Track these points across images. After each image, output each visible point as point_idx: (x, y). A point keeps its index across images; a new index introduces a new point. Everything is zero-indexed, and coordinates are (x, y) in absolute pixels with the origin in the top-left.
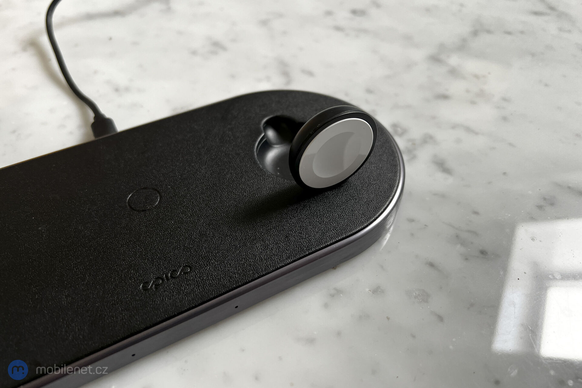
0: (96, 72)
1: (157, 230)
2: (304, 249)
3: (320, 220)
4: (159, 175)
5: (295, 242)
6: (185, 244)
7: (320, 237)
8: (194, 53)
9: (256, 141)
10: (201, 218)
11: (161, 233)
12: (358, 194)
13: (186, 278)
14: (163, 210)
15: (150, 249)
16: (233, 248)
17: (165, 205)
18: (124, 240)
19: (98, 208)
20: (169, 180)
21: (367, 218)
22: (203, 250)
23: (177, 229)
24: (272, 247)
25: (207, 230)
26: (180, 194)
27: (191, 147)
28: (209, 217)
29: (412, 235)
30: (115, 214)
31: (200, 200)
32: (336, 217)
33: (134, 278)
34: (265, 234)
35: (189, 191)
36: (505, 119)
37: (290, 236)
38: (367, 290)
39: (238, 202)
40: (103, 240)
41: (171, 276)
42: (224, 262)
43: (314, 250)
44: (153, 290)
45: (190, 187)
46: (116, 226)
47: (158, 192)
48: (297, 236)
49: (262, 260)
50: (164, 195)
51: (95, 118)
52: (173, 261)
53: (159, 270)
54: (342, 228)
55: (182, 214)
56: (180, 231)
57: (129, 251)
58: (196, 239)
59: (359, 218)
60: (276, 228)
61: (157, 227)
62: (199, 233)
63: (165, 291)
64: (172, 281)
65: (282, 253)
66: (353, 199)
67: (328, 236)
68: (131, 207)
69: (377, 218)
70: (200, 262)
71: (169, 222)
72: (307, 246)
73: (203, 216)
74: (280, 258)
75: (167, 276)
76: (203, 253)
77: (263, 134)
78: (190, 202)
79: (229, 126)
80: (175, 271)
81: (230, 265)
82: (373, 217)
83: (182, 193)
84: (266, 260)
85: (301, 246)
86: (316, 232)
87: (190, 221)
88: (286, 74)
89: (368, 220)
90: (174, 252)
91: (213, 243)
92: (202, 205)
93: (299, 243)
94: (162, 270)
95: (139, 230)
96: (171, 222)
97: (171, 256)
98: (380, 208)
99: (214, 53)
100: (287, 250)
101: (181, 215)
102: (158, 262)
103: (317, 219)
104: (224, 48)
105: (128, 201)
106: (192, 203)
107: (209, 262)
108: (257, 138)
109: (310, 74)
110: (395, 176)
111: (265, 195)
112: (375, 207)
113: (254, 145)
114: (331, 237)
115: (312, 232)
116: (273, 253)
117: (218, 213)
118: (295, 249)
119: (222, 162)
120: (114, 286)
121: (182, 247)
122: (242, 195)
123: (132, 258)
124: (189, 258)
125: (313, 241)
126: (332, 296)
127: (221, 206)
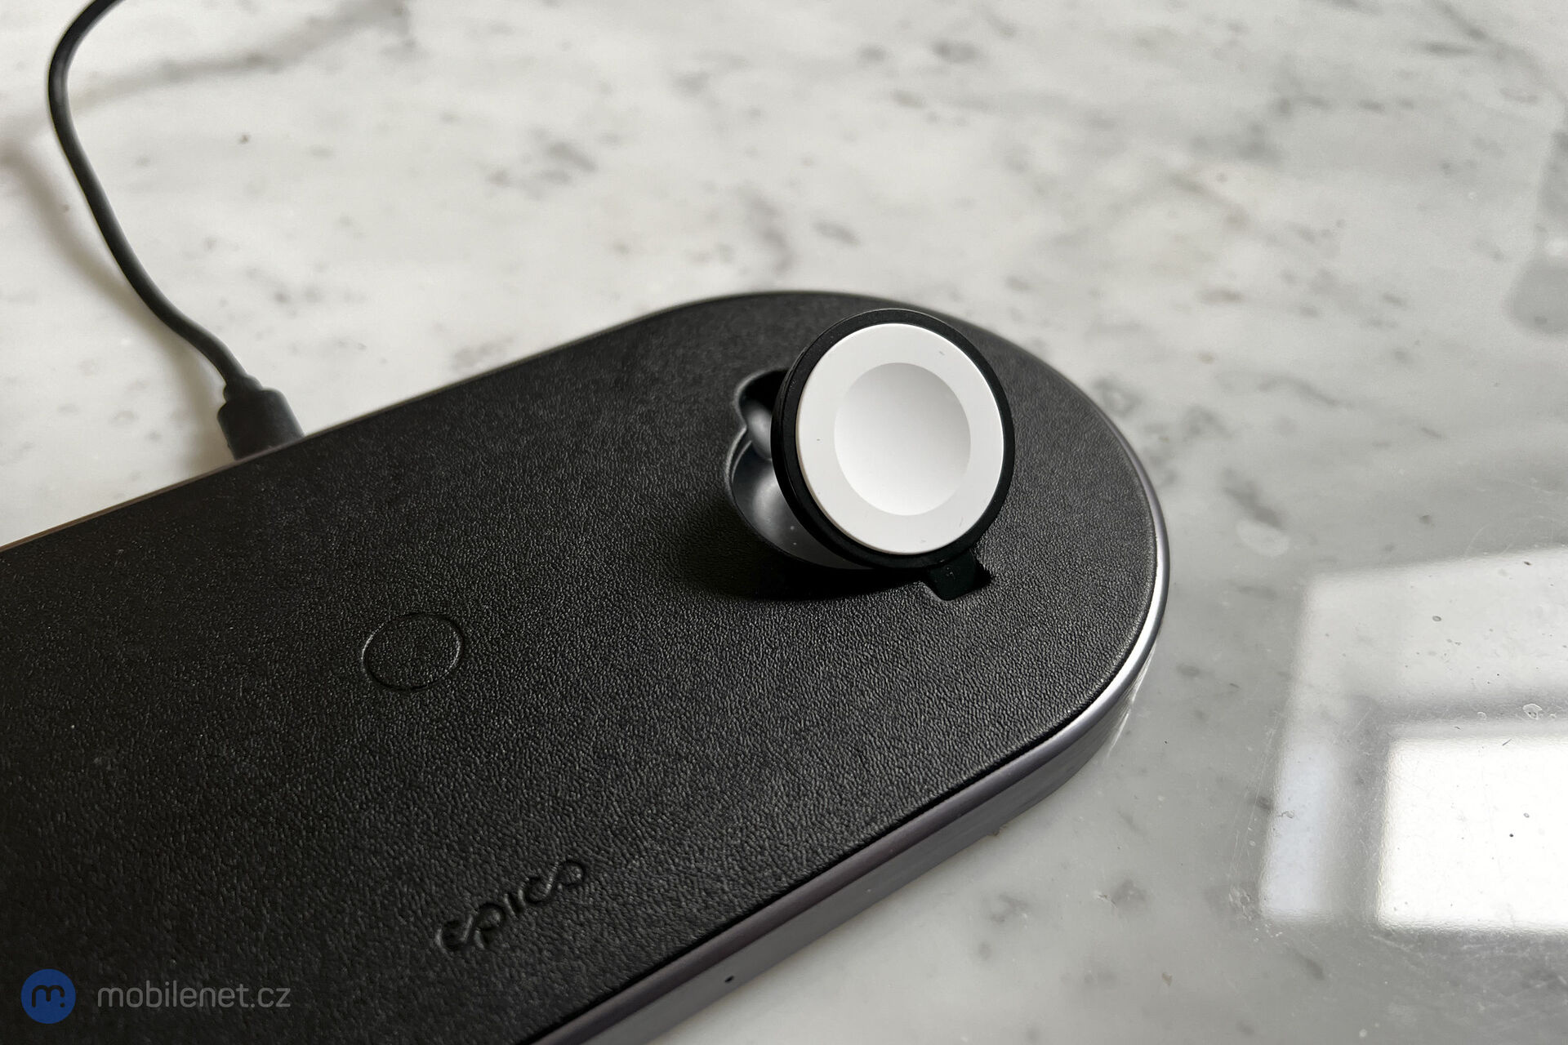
0: (210, 244)
1: (465, 750)
2: (914, 788)
3: (949, 695)
4: (449, 571)
5: (885, 768)
6: (557, 791)
7: (956, 747)
8: (500, 178)
9: (725, 452)
10: (596, 702)
11: (479, 757)
12: (1046, 607)
13: (573, 903)
14: (475, 684)
15: (453, 812)
16: (702, 797)
17: (479, 666)
18: (368, 784)
19: (274, 685)
20: (483, 586)
21: (1085, 680)
22: (614, 807)
23: (527, 744)
24: (819, 788)
25: (617, 741)
26: (522, 627)
27: (535, 479)
28: (617, 697)
29: (1200, 715)
30: (330, 704)
31: (584, 643)
32: (994, 682)
33: (414, 912)
34: (791, 747)
35: (548, 619)
36: (1401, 356)
37: (866, 749)
38: (1097, 894)
39: (697, 646)
40: (302, 791)
41: (527, 898)
42: (680, 844)
43: (946, 790)
44: (478, 948)
45: (549, 604)
46: (338, 742)
47: (454, 624)
48: (889, 748)
49: (794, 829)
50: (474, 632)
51: (228, 391)
52: (528, 849)
53: (486, 879)
54: (1016, 717)
55: (534, 692)
56: (537, 750)
57: (387, 820)
58: (587, 771)
59: (1062, 683)
60: (823, 725)
61: (464, 741)
62: (594, 753)
63: (513, 948)
64: (531, 915)
65: (852, 805)
66: (1036, 625)
67: (979, 745)
68: (373, 676)
69: (1111, 679)
70: (610, 847)
71: (499, 721)
72: (921, 781)
73: (599, 697)
74: (849, 821)
75: (513, 900)
76: (615, 817)
77: (743, 430)
78: (555, 653)
79: (641, 409)
80: (537, 880)
81: (701, 851)
82: (1101, 677)
83: (526, 625)
84: (805, 829)
85: (904, 780)
86: (943, 734)
87: (564, 716)
88: (774, 238)
89: (1088, 689)
90: (526, 818)
91: (642, 783)
92: (593, 663)
93: (897, 770)
94: (498, 880)
95: (410, 751)
96: (506, 722)
97: (517, 831)
98: (1114, 649)
99: (561, 178)
100: (864, 794)
101: (532, 696)
102: (480, 855)
103: (939, 691)
104: (586, 165)
105: (365, 660)
106: (562, 656)
107: (638, 846)
108: (729, 444)
109: (844, 236)
110: (1144, 547)
111: (776, 620)
112: (1102, 645)
113: (722, 464)
114: (988, 746)
115: (930, 732)
116: (823, 806)
117: (645, 686)
118: (887, 790)
119: (634, 522)
120: (354, 939)
121: (548, 800)
122: (708, 624)
123: (400, 844)
124: (575, 834)
125: (936, 763)
126: (999, 919)
127: (651, 662)
